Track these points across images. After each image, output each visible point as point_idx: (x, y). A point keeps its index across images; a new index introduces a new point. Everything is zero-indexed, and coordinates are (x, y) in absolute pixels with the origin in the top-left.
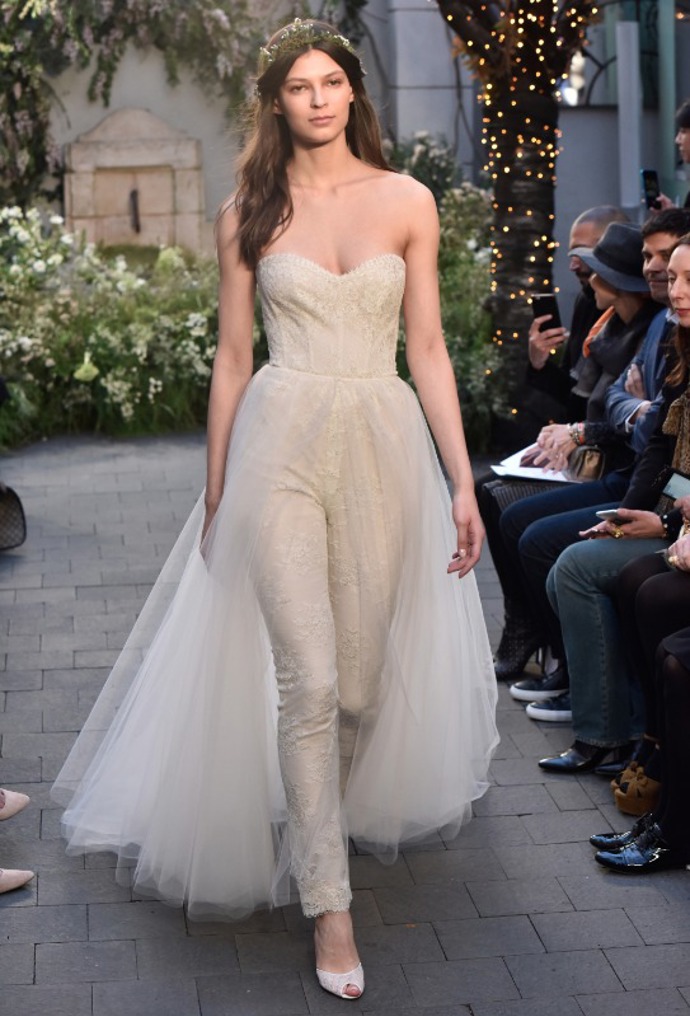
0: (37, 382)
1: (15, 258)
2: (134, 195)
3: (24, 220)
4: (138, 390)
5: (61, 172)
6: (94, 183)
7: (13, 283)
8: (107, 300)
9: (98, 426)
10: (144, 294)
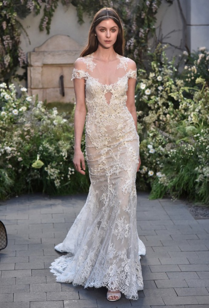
0: (14, 168)
1: (3, 108)
2: (62, 78)
3: (8, 89)
4: (63, 173)
5: (26, 66)
6: (42, 71)
7: (2, 120)
8: (48, 129)
9: (44, 191)
10: (66, 126)
